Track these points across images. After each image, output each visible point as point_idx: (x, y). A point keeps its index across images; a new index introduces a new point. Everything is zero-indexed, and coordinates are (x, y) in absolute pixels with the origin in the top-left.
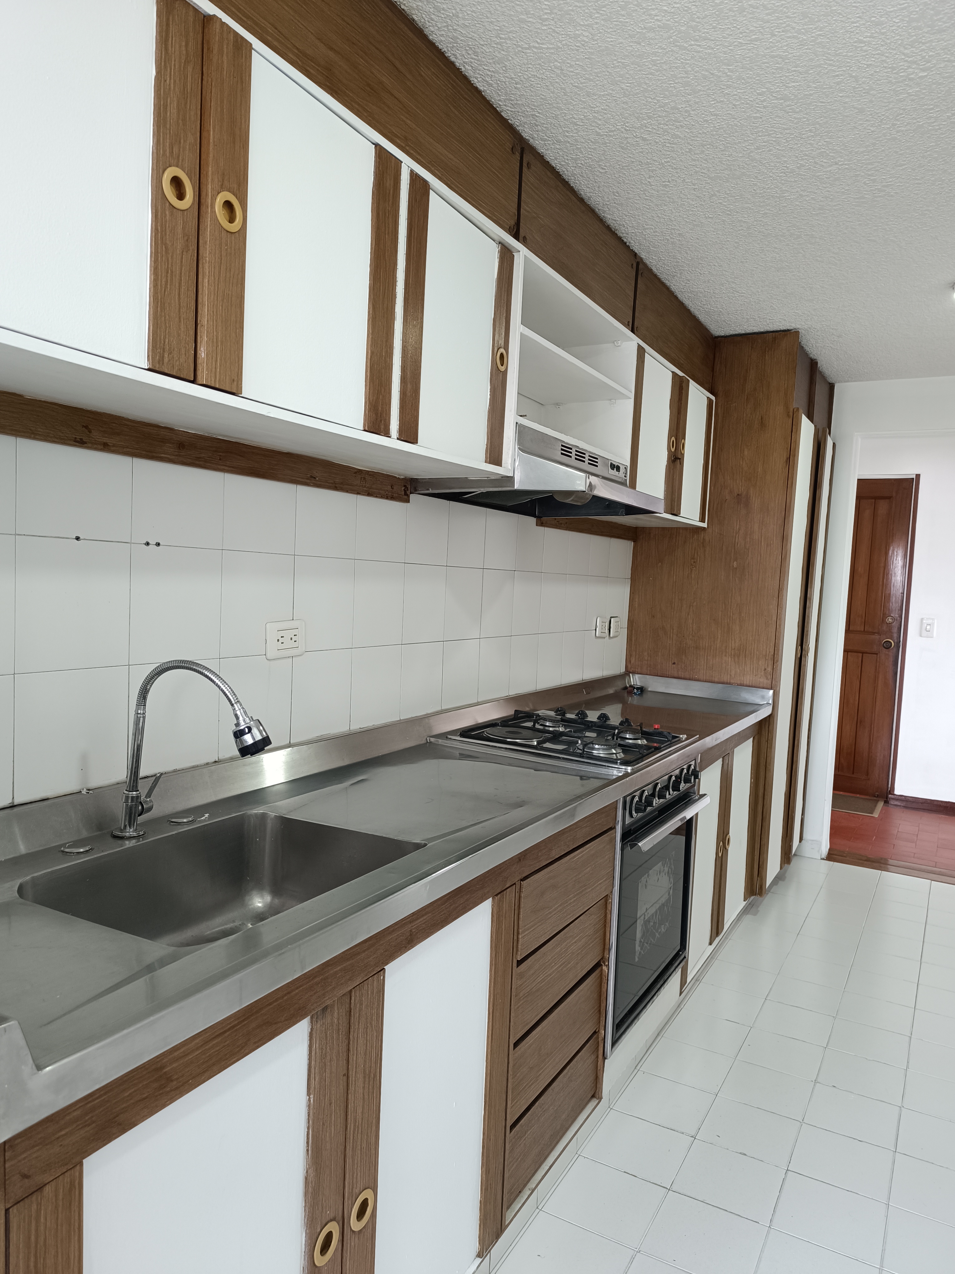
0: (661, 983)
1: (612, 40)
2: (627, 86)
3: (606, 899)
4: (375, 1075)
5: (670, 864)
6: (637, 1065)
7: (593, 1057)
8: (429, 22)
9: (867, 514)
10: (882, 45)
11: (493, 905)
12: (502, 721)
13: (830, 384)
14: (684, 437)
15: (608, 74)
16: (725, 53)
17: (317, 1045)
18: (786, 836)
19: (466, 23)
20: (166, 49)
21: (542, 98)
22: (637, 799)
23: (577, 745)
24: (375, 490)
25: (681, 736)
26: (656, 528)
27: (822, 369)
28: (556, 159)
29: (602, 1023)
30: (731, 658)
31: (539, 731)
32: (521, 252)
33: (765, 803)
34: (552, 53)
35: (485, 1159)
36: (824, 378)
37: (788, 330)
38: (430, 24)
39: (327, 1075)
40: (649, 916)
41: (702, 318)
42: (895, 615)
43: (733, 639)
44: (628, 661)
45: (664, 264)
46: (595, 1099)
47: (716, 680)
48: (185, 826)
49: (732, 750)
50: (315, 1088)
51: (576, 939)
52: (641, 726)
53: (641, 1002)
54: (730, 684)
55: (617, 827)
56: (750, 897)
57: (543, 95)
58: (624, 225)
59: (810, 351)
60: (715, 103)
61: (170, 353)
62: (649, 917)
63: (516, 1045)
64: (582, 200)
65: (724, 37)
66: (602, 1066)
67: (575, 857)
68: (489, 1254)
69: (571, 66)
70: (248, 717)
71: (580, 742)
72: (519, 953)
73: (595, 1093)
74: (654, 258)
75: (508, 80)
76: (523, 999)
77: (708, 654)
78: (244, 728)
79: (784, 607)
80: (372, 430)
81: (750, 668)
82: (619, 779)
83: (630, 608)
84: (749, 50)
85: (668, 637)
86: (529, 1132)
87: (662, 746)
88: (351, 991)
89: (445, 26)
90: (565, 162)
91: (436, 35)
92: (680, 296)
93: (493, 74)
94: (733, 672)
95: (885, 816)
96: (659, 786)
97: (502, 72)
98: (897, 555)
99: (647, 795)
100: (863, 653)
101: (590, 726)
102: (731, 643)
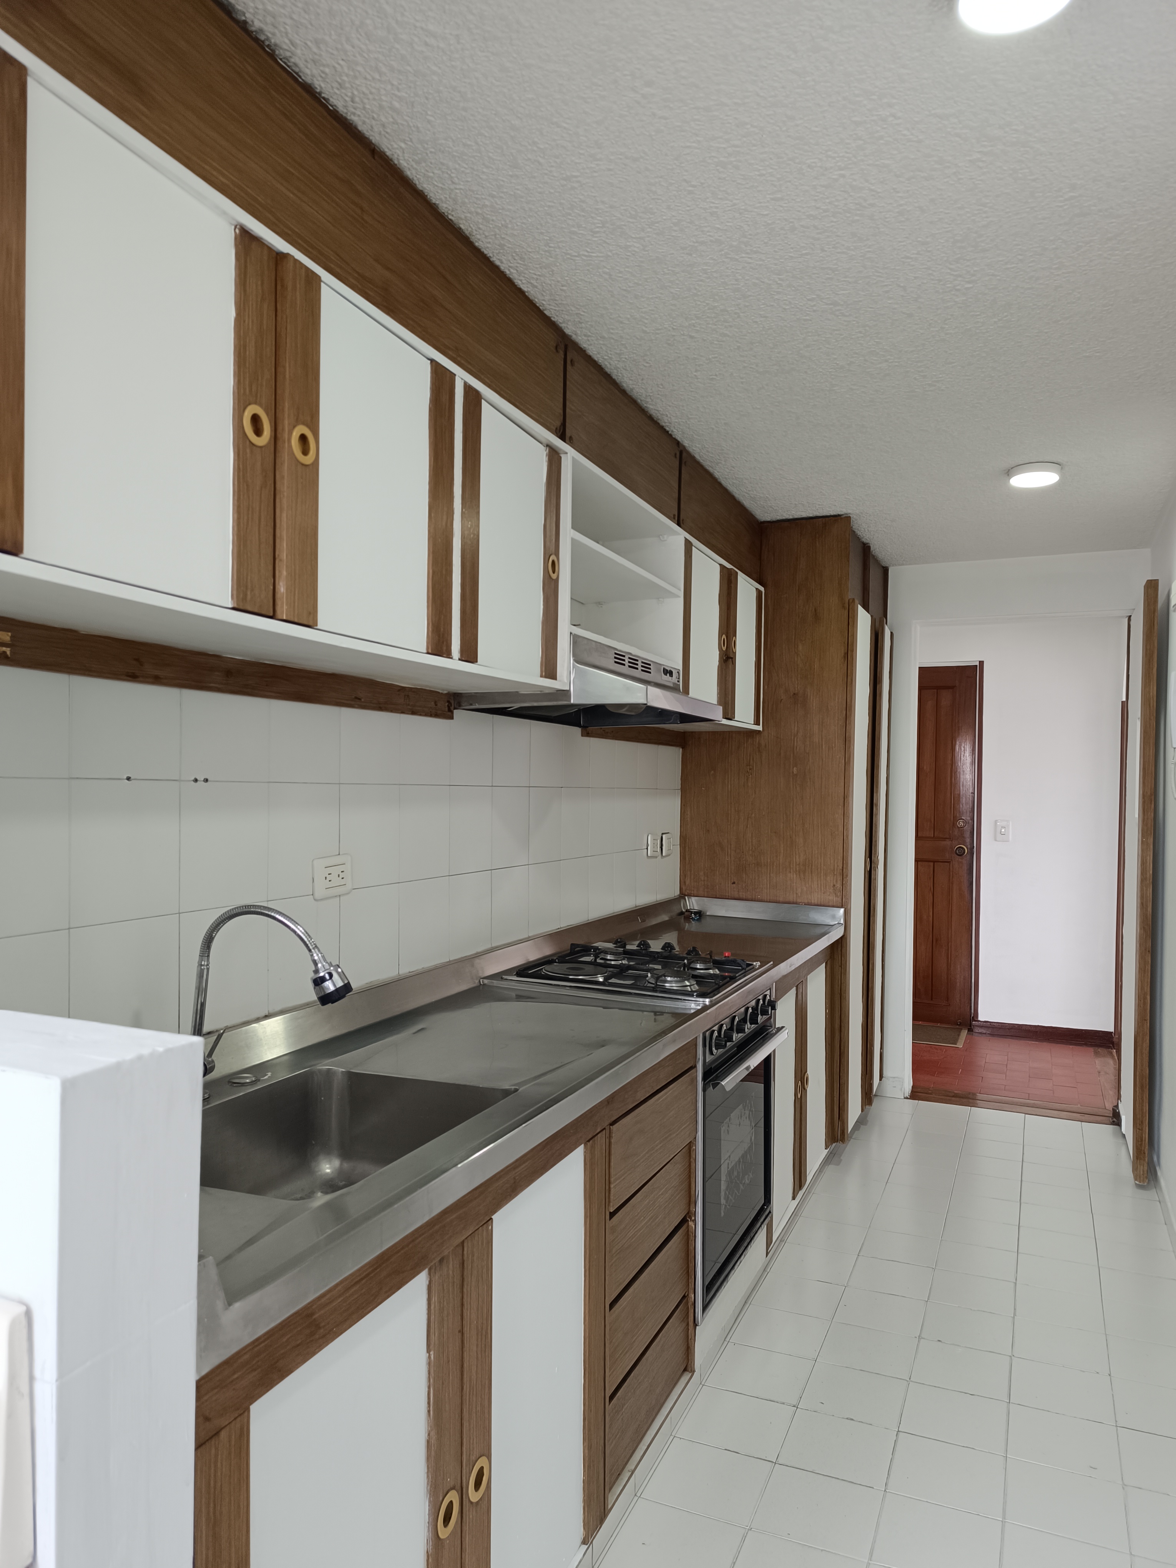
0: (748, 1240)
1: (663, 251)
2: (677, 291)
3: (690, 1147)
4: (487, 1333)
5: (751, 1107)
6: (726, 1336)
7: (684, 1325)
8: (476, 231)
9: (930, 705)
10: (928, 261)
11: (585, 1152)
12: (559, 957)
13: (883, 567)
14: (735, 635)
15: (657, 280)
16: (776, 264)
17: (436, 1299)
18: (865, 1073)
19: (515, 233)
20: (245, 291)
21: (588, 299)
22: (716, 1034)
23: (647, 979)
24: (419, 708)
25: (755, 963)
26: (706, 732)
27: (875, 553)
28: (599, 353)
29: (691, 1286)
30: (796, 874)
31: (600, 965)
32: (569, 454)
33: (842, 1036)
34: (602, 261)
35: (587, 1432)
36: (877, 561)
37: (839, 515)
38: (478, 233)
39: (444, 1331)
40: (732, 1165)
41: (747, 503)
42: (966, 817)
43: (797, 853)
44: (682, 882)
45: (708, 451)
46: (688, 1373)
47: (781, 899)
48: (249, 1087)
49: (806, 977)
50: (435, 1344)
51: (662, 1191)
52: (711, 954)
53: (729, 1262)
54: (796, 903)
55: (698, 1066)
56: (832, 1144)
57: (590, 297)
58: (667, 415)
59: (863, 535)
60: (764, 307)
61: (252, 590)
62: (733, 1167)
63: (612, 1305)
64: (623, 392)
65: (775, 251)
66: (693, 1335)
67: (659, 1099)
68: (591, 1545)
69: (620, 272)
70: (327, 963)
71: (649, 975)
72: (611, 1204)
73: (687, 1366)
74: (697, 445)
75: (553, 282)
76: (616, 1255)
77: (770, 870)
78: (325, 975)
79: (851, 816)
80: (435, 653)
81: (818, 885)
82: (698, 1012)
83: (682, 822)
84: (800, 262)
85: (725, 853)
86: (626, 1406)
87: (737, 975)
88: (463, 1242)
89: (492, 235)
90: (608, 357)
91: (482, 242)
92: (724, 482)
93: (538, 277)
94: (799, 890)
95: (970, 1046)
96: (737, 1019)
97: (548, 275)
98: (964, 750)
99: (725, 1030)
100: (934, 862)
101: (654, 957)
102: (796, 858)
